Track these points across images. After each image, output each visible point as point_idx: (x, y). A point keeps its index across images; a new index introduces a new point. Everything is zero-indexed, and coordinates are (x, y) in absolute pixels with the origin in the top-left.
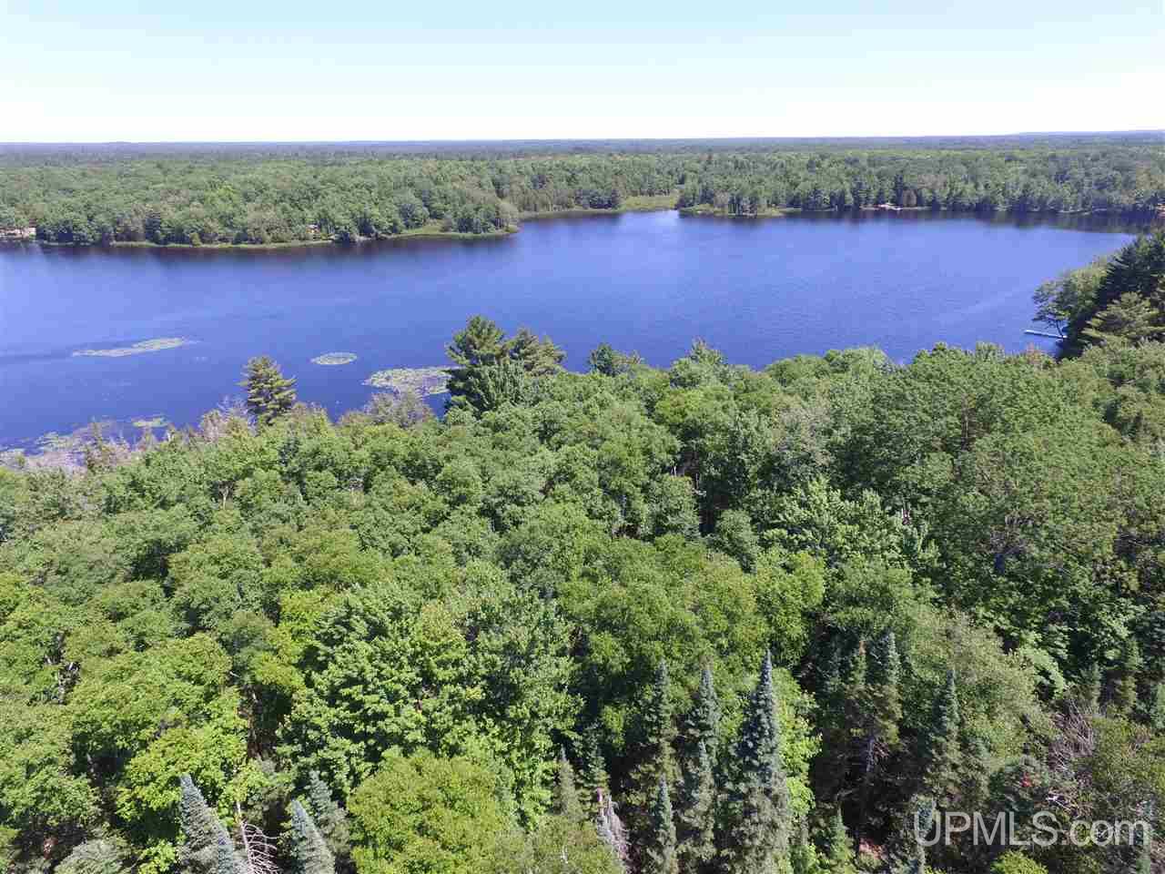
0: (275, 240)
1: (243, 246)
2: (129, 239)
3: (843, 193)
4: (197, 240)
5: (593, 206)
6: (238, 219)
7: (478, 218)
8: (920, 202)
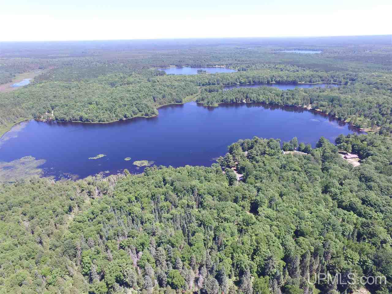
0: (107, 121)
1: (101, 122)
2: (76, 121)
3: (233, 99)
4: (91, 122)
5: (176, 102)
6: (99, 117)
7: (149, 113)
8: (251, 100)
